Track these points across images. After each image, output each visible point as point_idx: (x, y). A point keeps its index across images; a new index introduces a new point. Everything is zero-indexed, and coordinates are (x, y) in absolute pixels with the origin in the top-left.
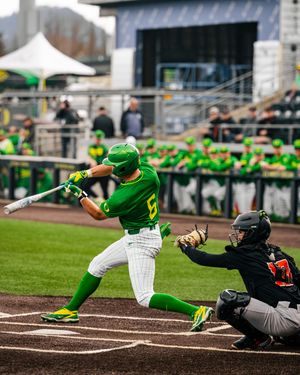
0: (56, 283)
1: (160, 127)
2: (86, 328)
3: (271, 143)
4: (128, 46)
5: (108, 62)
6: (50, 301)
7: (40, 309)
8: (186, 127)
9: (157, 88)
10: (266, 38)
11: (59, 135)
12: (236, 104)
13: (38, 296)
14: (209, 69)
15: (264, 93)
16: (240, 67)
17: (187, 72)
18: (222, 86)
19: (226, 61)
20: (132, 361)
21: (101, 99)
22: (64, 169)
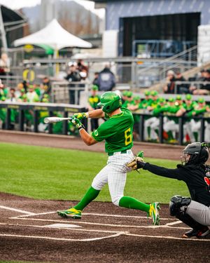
0: (66, 192)
1: (135, 83)
2: (86, 223)
4: (114, 29)
5: (100, 38)
6: (62, 203)
7: (55, 209)
8: (152, 83)
9: (133, 57)
10: (206, 23)
11: (67, 89)
12: (186, 67)
13: (54, 200)
14: (168, 44)
15: (205, 60)
16: (188, 43)
17: (153, 46)
18: (176, 56)
19: (179, 38)
20: (116, 246)
21: (95, 64)
22: (71, 112)
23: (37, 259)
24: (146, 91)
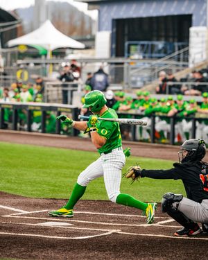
0: (58, 190)
1: (127, 84)
2: (78, 221)
3: (201, 95)
4: (106, 30)
5: (93, 39)
6: (54, 202)
7: (48, 208)
8: (145, 83)
9: (125, 58)
10: (198, 25)
11: (60, 89)
12: (178, 68)
14: (160, 45)
15: (196, 61)
16: (180, 44)
17: (146, 47)
18: (168, 57)
19: (171, 40)
20: (108, 244)
21: (88, 65)
22: (64, 112)
23: (30, 256)
24: (138, 91)
